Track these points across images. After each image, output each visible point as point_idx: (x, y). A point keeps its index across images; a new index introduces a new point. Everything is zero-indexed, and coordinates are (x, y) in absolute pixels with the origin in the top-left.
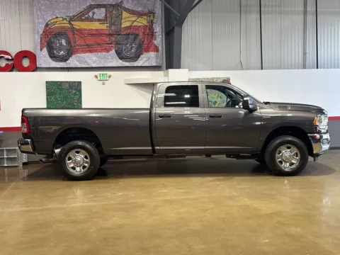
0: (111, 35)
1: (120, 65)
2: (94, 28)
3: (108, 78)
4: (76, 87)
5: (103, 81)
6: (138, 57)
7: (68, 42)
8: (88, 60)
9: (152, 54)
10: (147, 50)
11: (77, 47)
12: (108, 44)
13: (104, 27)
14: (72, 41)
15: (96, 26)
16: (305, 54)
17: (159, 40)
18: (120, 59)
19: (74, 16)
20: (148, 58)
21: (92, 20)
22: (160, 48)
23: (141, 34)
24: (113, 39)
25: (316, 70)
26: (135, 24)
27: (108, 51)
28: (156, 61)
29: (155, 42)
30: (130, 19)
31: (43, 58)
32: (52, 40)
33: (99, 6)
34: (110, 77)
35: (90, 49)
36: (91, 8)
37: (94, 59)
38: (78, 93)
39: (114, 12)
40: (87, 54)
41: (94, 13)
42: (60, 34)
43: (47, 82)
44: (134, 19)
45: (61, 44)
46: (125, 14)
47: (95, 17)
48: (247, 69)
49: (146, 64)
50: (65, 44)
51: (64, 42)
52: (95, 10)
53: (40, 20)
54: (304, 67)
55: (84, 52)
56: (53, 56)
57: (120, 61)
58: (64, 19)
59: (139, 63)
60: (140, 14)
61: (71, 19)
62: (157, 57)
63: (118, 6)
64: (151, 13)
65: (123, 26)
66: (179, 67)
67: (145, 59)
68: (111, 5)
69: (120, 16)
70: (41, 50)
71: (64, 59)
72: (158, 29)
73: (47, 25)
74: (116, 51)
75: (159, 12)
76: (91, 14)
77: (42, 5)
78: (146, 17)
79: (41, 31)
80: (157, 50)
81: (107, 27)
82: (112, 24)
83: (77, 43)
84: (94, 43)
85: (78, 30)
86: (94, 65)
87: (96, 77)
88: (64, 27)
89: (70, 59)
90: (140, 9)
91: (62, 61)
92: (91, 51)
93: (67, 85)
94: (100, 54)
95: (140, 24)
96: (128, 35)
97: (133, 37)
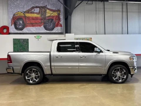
0: (42, 19)
1: (45, 32)
2: (34, 16)
3: (40, 37)
4: (27, 41)
5: (38, 39)
6: (53, 29)
7: (23, 22)
8: (32, 30)
9: (59, 28)
10: (57, 26)
11: (27, 24)
12: (40, 23)
13: (39, 16)
14: (25, 22)
15: (35, 15)
16: (122, 28)
17: (62, 22)
18: (46, 29)
19: (26, 11)
20: (57, 29)
21: (33, 13)
22: (63, 25)
23: (54, 19)
24: (43, 21)
25: (127, 35)
26: (52, 15)
27: (40, 26)
28: (61, 31)
29: (60, 23)
30: (50, 13)
31: (12, 29)
32: (16, 21)
33: (37, 7)
34: (41, 37)
35: (33, 25)
36: (33, 8)
37: (34, 29)
38: (27, 44)
39: (43, 10)
40: (31, 27)
41: (34, 10)
42: (20, 18)
43: (13, 39)
44: (51, 13)
45: (20, 23)
46: (48, 11)
47: (35, 12)
48: (99, 34)
49: (57, 32)
50: (22, 23)
51: (21, 22)
52: (35, 9)
53: (11, 13)
54: (122, 34)
55: (30, 26)
56: (16, 28)
57: (46, 30)
58: (21, 13)
59: (54, 31)
60: (54, 11)
61: (25, 12)
62: (61, 29)
63: (45, 7)
64: (59, 10)
65: (47, 16)
66: (70, 33)
67: (56, 30)
68: (42, 7)
69: (45, 11)
70: (11, 25)
71: (21, 29)
72: (62, 17)
73: (14, 15)
74: (44, 26)
75: (62, 10)
76: (33, 10)
77: (12, 7)
78: (56, 12)
79: (12, 17)
80: (61, 26)
81: (40, 16)
82: (42, 15)
83: (27, 23)
84: (34, 22)
85: (28, 17)
86: (34, 32)
87: (35, 37)
88: (21, 16)
89: (24, 29)
90: (54, 9)
91: (20, 30)
92: (33, 26)
93: (22, 40)
94: (37, 27)
95: (54, 15)
96: (49, 19)
97: (51, 20)
